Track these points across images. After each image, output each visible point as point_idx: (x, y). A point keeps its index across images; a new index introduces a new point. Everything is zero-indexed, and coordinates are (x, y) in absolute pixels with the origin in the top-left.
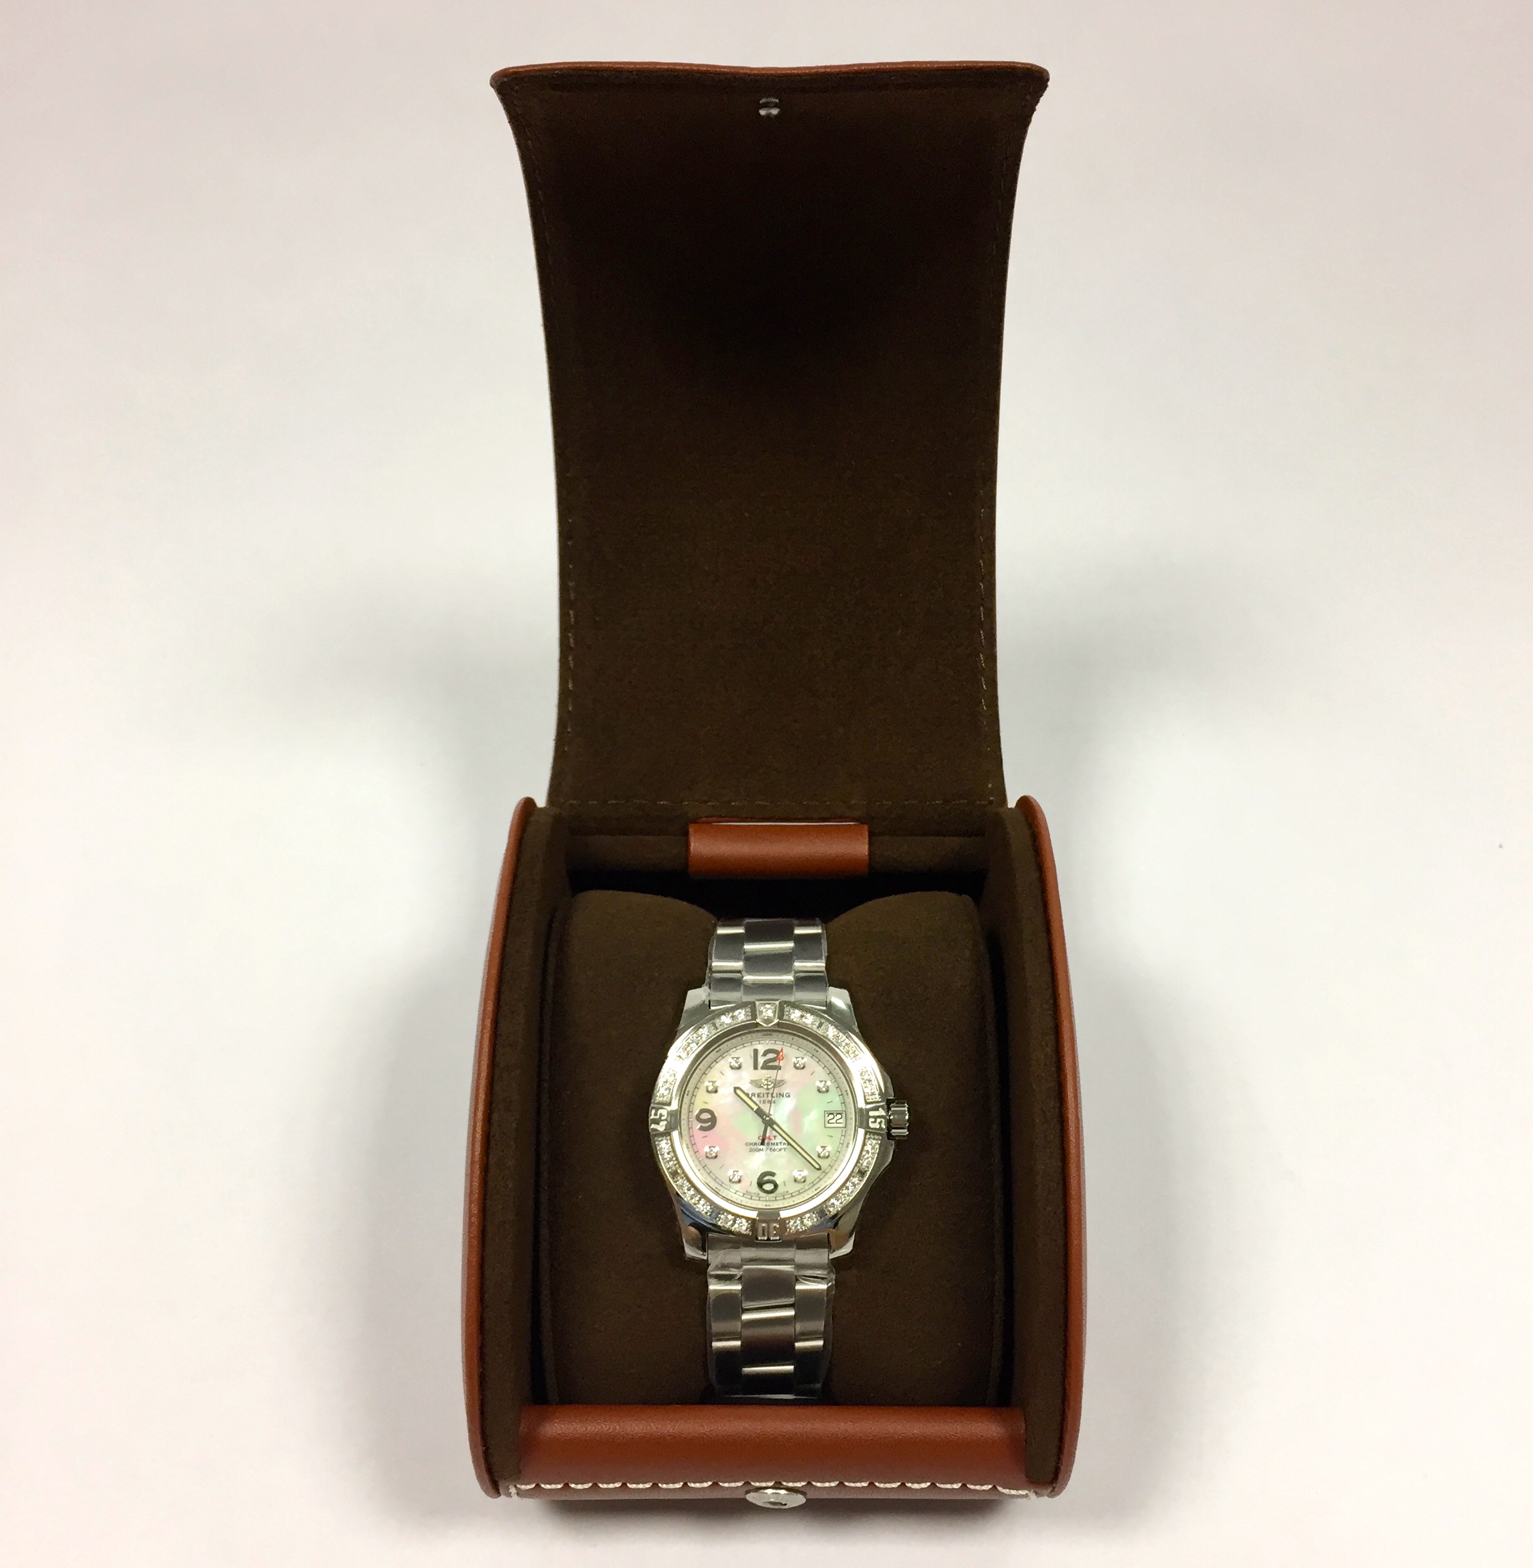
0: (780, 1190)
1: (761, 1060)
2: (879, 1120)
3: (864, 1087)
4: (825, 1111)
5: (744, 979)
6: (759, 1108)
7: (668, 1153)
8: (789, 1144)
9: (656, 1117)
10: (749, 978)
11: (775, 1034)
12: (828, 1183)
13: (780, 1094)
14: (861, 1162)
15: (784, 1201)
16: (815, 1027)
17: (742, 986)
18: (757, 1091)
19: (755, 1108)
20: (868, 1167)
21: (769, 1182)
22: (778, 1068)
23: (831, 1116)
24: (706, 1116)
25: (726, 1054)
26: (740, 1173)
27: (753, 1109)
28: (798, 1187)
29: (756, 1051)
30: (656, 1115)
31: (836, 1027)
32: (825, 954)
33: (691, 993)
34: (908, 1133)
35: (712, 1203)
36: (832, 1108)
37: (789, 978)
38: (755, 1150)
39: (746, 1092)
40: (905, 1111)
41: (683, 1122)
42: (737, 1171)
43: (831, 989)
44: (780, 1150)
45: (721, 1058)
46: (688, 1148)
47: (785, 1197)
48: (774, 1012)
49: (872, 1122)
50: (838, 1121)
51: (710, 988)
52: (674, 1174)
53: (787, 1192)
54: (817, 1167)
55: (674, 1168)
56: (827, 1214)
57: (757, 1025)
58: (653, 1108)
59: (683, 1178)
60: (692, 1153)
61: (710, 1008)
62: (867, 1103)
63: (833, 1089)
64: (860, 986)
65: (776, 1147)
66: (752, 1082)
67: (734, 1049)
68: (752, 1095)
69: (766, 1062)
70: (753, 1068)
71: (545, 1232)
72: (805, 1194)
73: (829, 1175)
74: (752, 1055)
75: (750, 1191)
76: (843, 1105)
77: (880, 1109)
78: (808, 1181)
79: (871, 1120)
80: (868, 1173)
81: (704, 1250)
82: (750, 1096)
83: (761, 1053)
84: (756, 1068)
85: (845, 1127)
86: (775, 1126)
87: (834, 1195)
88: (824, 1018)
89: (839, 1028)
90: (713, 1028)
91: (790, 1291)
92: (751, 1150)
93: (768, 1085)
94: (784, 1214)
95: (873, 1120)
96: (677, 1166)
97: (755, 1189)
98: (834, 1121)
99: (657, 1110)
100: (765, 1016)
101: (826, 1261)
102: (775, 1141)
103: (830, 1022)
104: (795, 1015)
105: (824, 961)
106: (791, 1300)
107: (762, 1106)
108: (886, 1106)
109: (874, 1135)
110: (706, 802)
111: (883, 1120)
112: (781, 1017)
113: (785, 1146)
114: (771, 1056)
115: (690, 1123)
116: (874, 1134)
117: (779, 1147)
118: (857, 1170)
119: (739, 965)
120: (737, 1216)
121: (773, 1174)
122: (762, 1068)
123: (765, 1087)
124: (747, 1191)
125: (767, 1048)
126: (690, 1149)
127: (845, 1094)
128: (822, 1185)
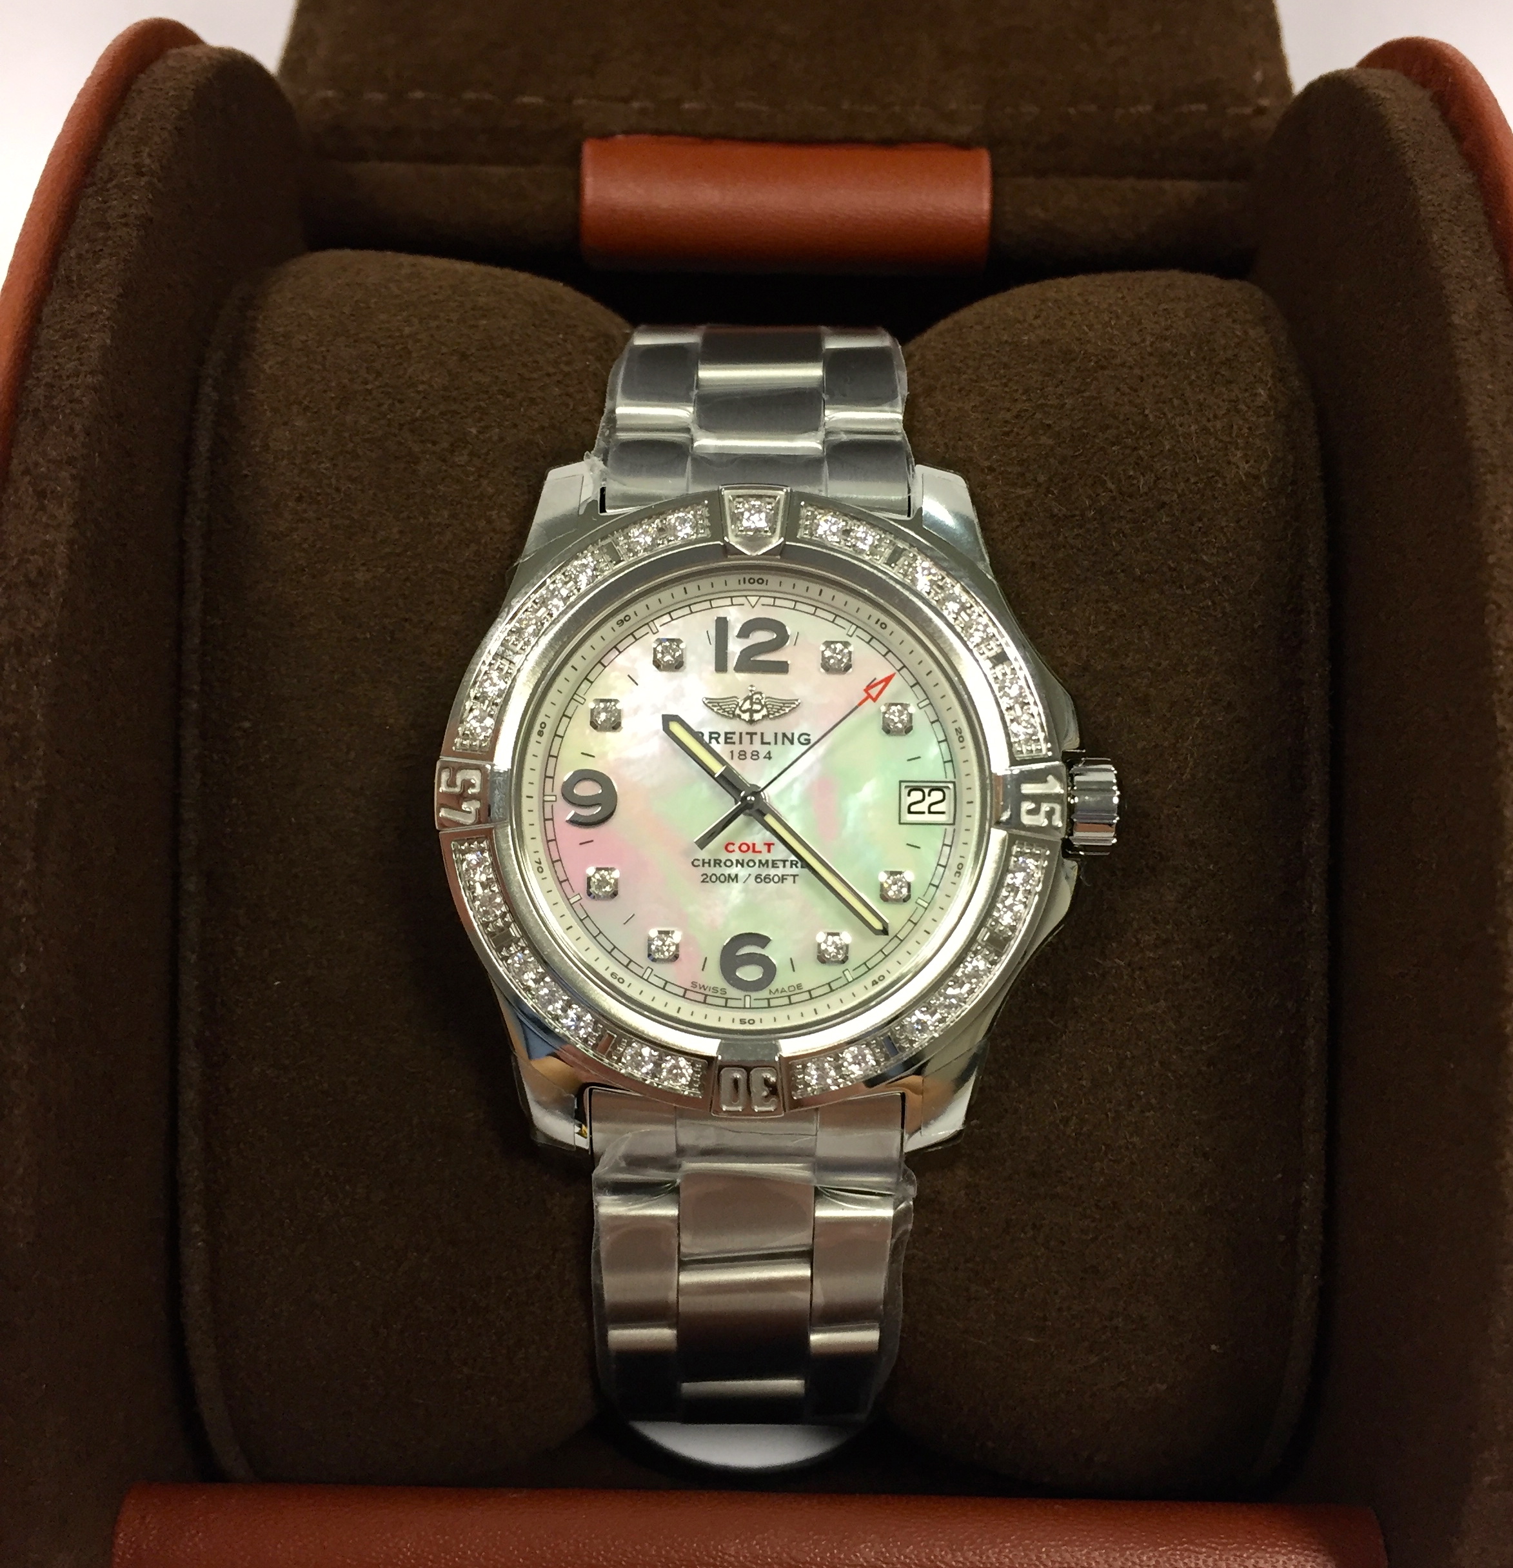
0: (783, 980)
1: (735, 647)
2: (1045, 807)
3: (1008, 718)
4: (901, 782)
5: (696, 444)
6: (729, 769)
7: (484, 886)
8: (806, 865)
9: (451, 790)
10: (707, 442)
11: (773, 580)
12: (904, 969)
13: (784, 735)
14: (996, 914)
15: (790, 1011)
16: (880, 563)
17: (689, 459)
18: (724, 726)
19: (718, 769)
20: (1013, 929)
21: (751, 959)
22: (781, 668)
23: (916, 795)
24: (587, 789)
25: (645, 629)
26: (677, 937)
27: (711, 773)
28: (831, 973)
29: (722, 625)
30: (451, 783)
31: (936, 562)
32: (903, 391)
33: (555, 475)
34: (1115, 841)
35: (602, 1017)
36: (916, 773)
37: (809, 444)
38: (718, 878)
39: (696, 729)
40: (1111, 783)
41: (526, 804)
42: (667, 933)
43: (920, 469)
44: (783, 879)
45: (631, 639)
46: (540, 870)
47: (794, 999)
48: (771, 520)
49: (1030, 812)
50: (933, 809)
51: (605, 461)
52: (502, 940)
53: (799, 986)
54: (878, 925)
55: (500, 923)
56: (902, 1049)
57: (727, 550)
58: (445, 766)
59: (523, 949)
60: (551, 883)
61: (603, 510)
62: (1014, 762)
63: (921, 720)
64: (991, 469)
65: (772, 872)
66: (712, 704)
67: (667, 618)
68: (711, 738)
69: (746, 654)
70: (712, 667)
71: (191, 1065)
72: (845, 994)
73: (909, 945)
74: (713, 633)
75: (701, 982)
76: (949, 765)
77: (1050, 778)
78: (855, 959)
79: (1027, 806)
80: (1014, 945)
81: (579, 1117)
82: (706, 738)
83: (734, 629)
84: (721, 666)
85: (953, 824)
86: (769, 819)
87: (921, 1000)
88: (905, 537)
89: (945, 564)
90: (607, 558)
91: (801, 1217)
92: (706, 879)
93: (751, 711)
94: (789, 1048)
95: (1033, 806)
96: (508, 918)
97: (713, 977)
98: (923, 807)
99: (455, 769)
100: (748, 529)
101: (895, 1154)
102: (770, 857)
103: (922, 550)
104: (827, 527)
105: (900, 408)
106: (799, 1238)
107: (736, 765)
108: (1064, 770)
109: (1031, 845)
110: (626, 100)
111: (1058, 807)
112: (790, 531)
113: (794, 871)
114: (762, 636)
115: (548, 806)
116: (1031, 842)
117: (780, 871)
118: (984, 935)
119: (684, 413)
120: (666, 1050)
121: (763, 941)
122: (739, 668)
123: (746, 716)
124: (694, 984)
125: (752, 617)
126: (547, 872)
127: (954, 737)
128: (892, 970)
